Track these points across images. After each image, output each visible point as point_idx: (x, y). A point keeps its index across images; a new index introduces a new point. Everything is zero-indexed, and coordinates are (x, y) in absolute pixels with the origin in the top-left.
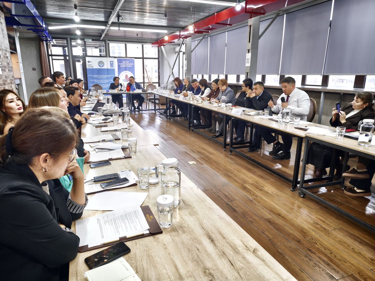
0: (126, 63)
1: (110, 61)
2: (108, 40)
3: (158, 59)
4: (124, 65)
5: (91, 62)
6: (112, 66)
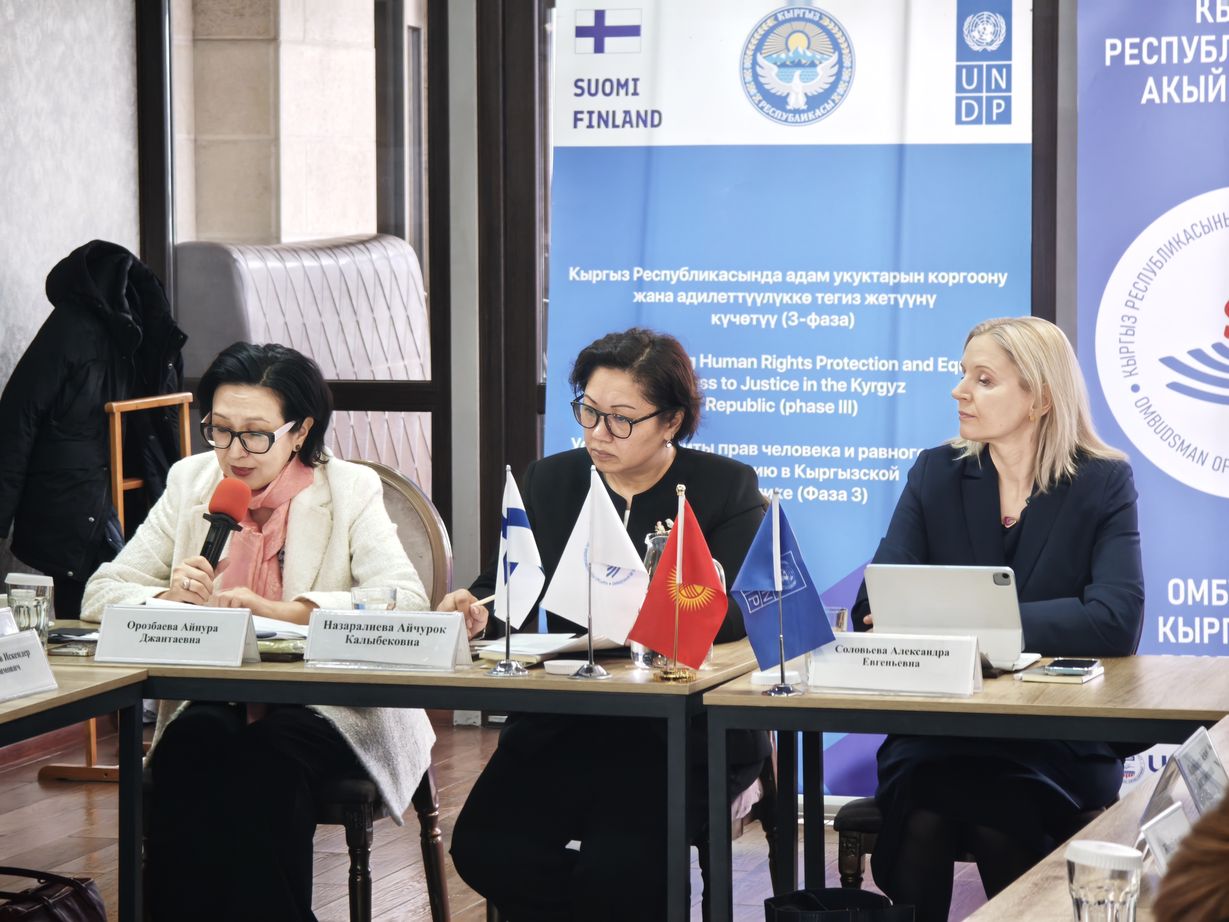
1: (966, 10)
4: (1216, 64)
5: (633, 31)
6: (979, 100)
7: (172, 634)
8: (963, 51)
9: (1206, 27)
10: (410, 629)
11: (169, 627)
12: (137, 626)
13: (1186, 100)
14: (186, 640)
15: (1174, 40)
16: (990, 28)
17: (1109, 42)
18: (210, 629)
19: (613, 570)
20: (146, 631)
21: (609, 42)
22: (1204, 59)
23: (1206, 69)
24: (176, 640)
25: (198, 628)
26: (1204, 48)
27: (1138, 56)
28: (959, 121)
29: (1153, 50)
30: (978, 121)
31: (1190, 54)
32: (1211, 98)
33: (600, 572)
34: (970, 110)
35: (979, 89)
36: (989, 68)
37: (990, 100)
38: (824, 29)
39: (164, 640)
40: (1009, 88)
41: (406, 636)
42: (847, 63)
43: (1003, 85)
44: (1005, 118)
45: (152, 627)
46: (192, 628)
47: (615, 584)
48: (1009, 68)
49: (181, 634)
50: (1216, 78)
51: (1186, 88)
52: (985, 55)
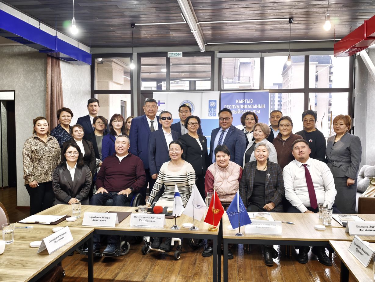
0: (244, 104)
1: (210, 101)
2: (220, 52)
3: (350, 90)
4: (239, 109)
5: (164, 103)
6: (211, 113)
7: (100, 219)
8: (210, 107)
9: (238, 104)
10: (153, 218)
11: (99, 218)
12: (92, 217)
13: (235, 113)
14: (102, 221)
15: (233, 105)
16: (213, 104)
17: (225, 106)
18: (108, 218)
19: (198, 206)
20: (94, 218)
21: (160, 105)
22: (237, 108)
23: (238, 109)
24: (100, 221)
25: (105, 218)
26: (237, 107)
27: (229, 107)
28: (209, 116)
29: (231, 107)
30: (212, 116)
31: (235, 107)
32: (238, 113)
33: (196, 206)
34: (210, 114)
35: (212, 112)
36: (213, 109)
37: (213, 113)
38: (190, 103)
39: (98, 220)
40: (216, 112)
41: (153, 220)
42: (194, 108)
43: (215, 111)
44: (215, 115)
45: (95, 217)
46: (104, 218)
47: (200, 208)
48: (216, 109)
49: (101, 219)
50: (239, 111)
51: (235, 112)
52: (213, 107)
